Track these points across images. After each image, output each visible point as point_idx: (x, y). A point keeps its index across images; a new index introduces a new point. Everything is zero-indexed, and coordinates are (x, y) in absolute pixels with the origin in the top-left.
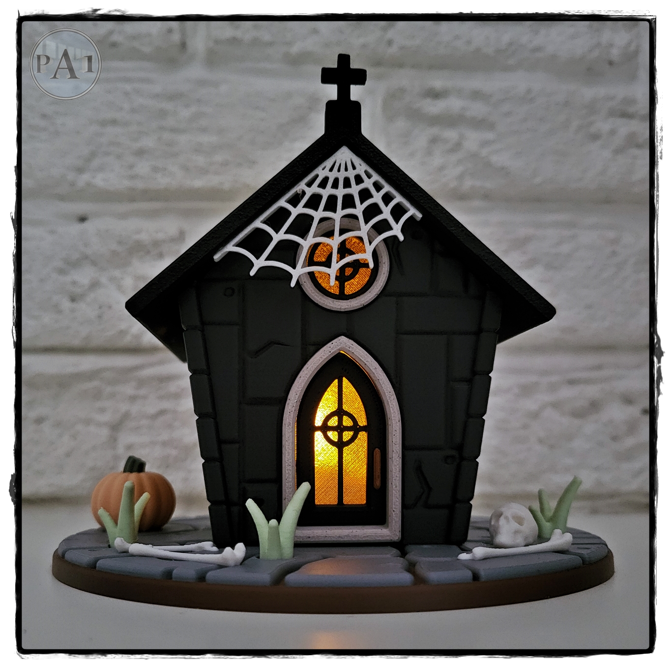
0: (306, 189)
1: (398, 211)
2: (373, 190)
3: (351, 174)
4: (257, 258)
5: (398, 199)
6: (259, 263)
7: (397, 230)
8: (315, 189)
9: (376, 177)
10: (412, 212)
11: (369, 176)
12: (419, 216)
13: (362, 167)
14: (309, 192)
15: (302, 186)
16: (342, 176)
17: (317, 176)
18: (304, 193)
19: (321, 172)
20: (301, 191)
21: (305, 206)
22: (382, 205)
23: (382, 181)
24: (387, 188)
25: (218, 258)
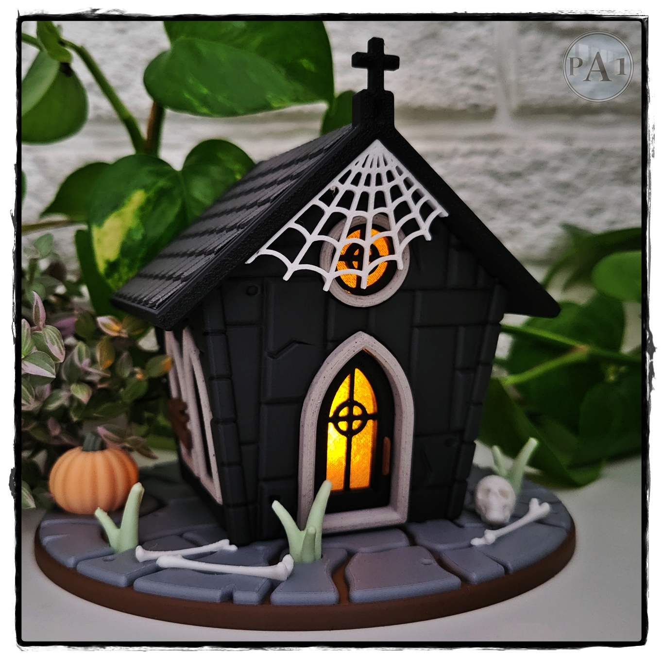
0: (339, 185)
1: (426, 210)
2: (403, 188)
3: (383, 170)
4: (292, 261)
5: (427, 197)
6: (293, 267)
7: (424, 230)
8: (348, 186)
9: (407, 174)
10: (440, 211)
11: (400, 173)
12: (446, 214)
13: (394, 163)
14: (343, 189)
15: (335, 184)
16: (374, 172)
17: (349, 172)
18: (337, 190)
19: (354, 168)
20: (334, 188)
21: (339, 205)
22: (411, 203)
23: (413, 179)
24: (417, 186)
25: (250, 261)
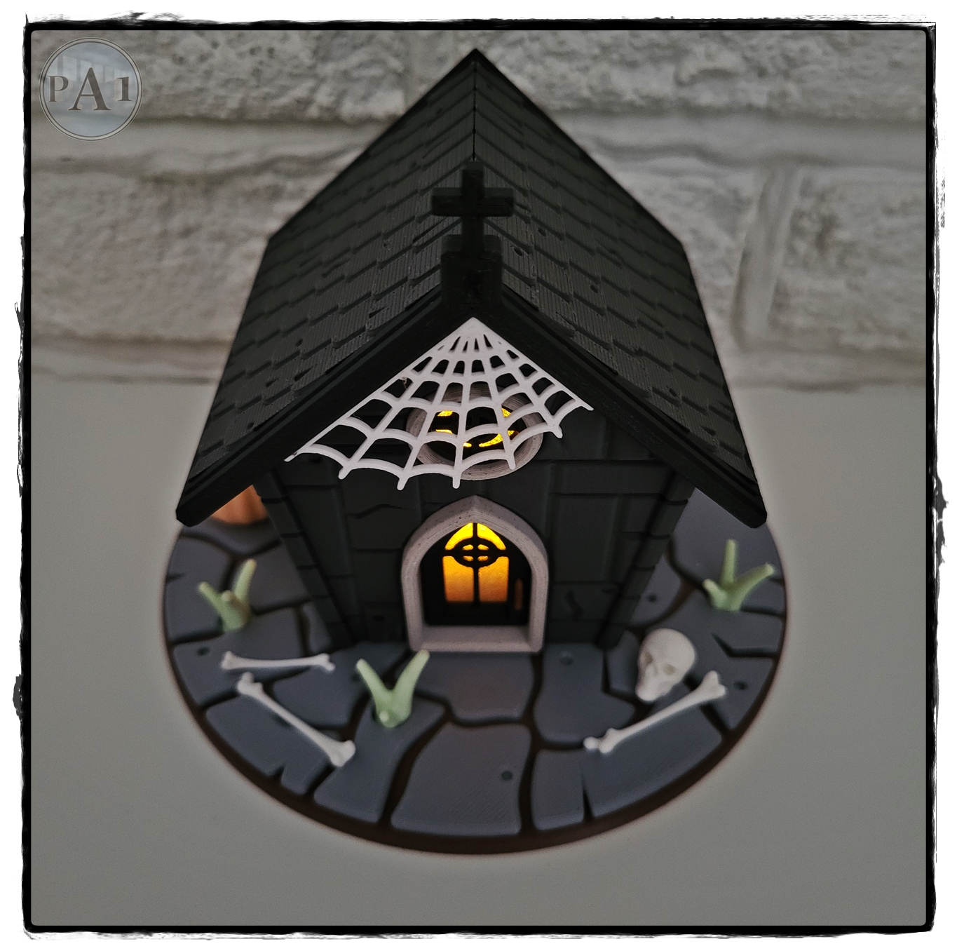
0: (413, 375)
2: (518, 376)
3: (485, 356)
4: (348, 458)
5: (558, 387)
6: (350, 465)
7: (553, 425)
8: (427, 375)
9: (523, 360)
10: (578, 403)
11: (513, 356)
12: (590, 408)
13: (503, 347)
14: (419, 379)
15: (407, 373)
16: (467, 359)
17: (429, 359)
18: (409, 382)
19: (437, 353)
20: (406, 380)
21: (413, 397)
22: (531, 394)
23: (534, 365)
24: (541, 374)
25: (288, 460)
